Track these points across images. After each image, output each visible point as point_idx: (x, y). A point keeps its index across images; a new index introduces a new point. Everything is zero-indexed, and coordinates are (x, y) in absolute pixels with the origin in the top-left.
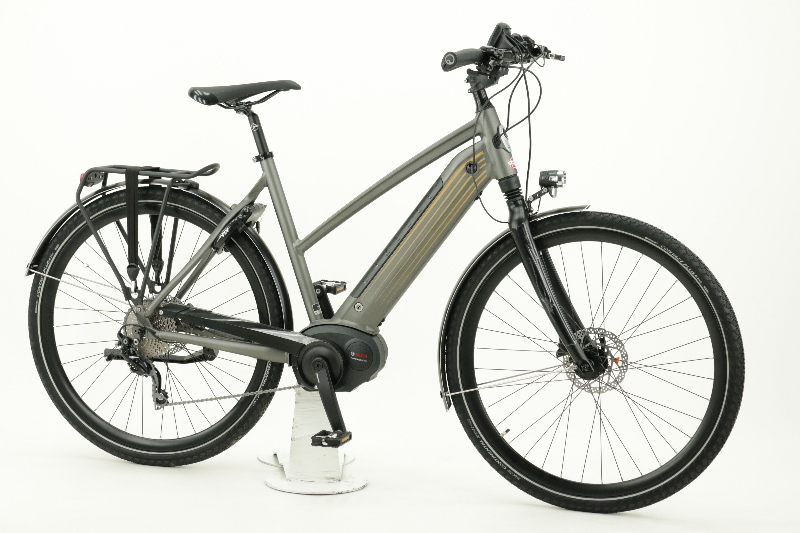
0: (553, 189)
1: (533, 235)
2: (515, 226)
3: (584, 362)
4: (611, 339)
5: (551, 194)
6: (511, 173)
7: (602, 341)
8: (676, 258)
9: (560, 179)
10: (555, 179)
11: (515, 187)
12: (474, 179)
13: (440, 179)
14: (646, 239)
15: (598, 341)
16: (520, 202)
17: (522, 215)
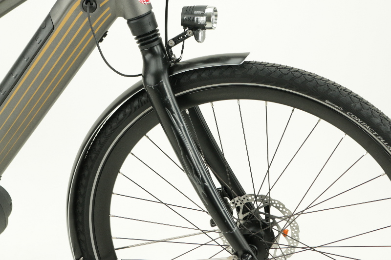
0: (201, 34)
1: (174, 92)
2: (151, 80)
3: (246, 252)
4: (278, 208)
5: (197, 38)
6: (143, 11)
7: (267, 209)
8: (367, 129)
9: (209, 19)
10: (202, 20)
11: (150, 29)
12: (90, 23)
13: (49, 17)
14: (327, 103)
15: (262, 210)
16: (157, 49)
17: (160, 66)
